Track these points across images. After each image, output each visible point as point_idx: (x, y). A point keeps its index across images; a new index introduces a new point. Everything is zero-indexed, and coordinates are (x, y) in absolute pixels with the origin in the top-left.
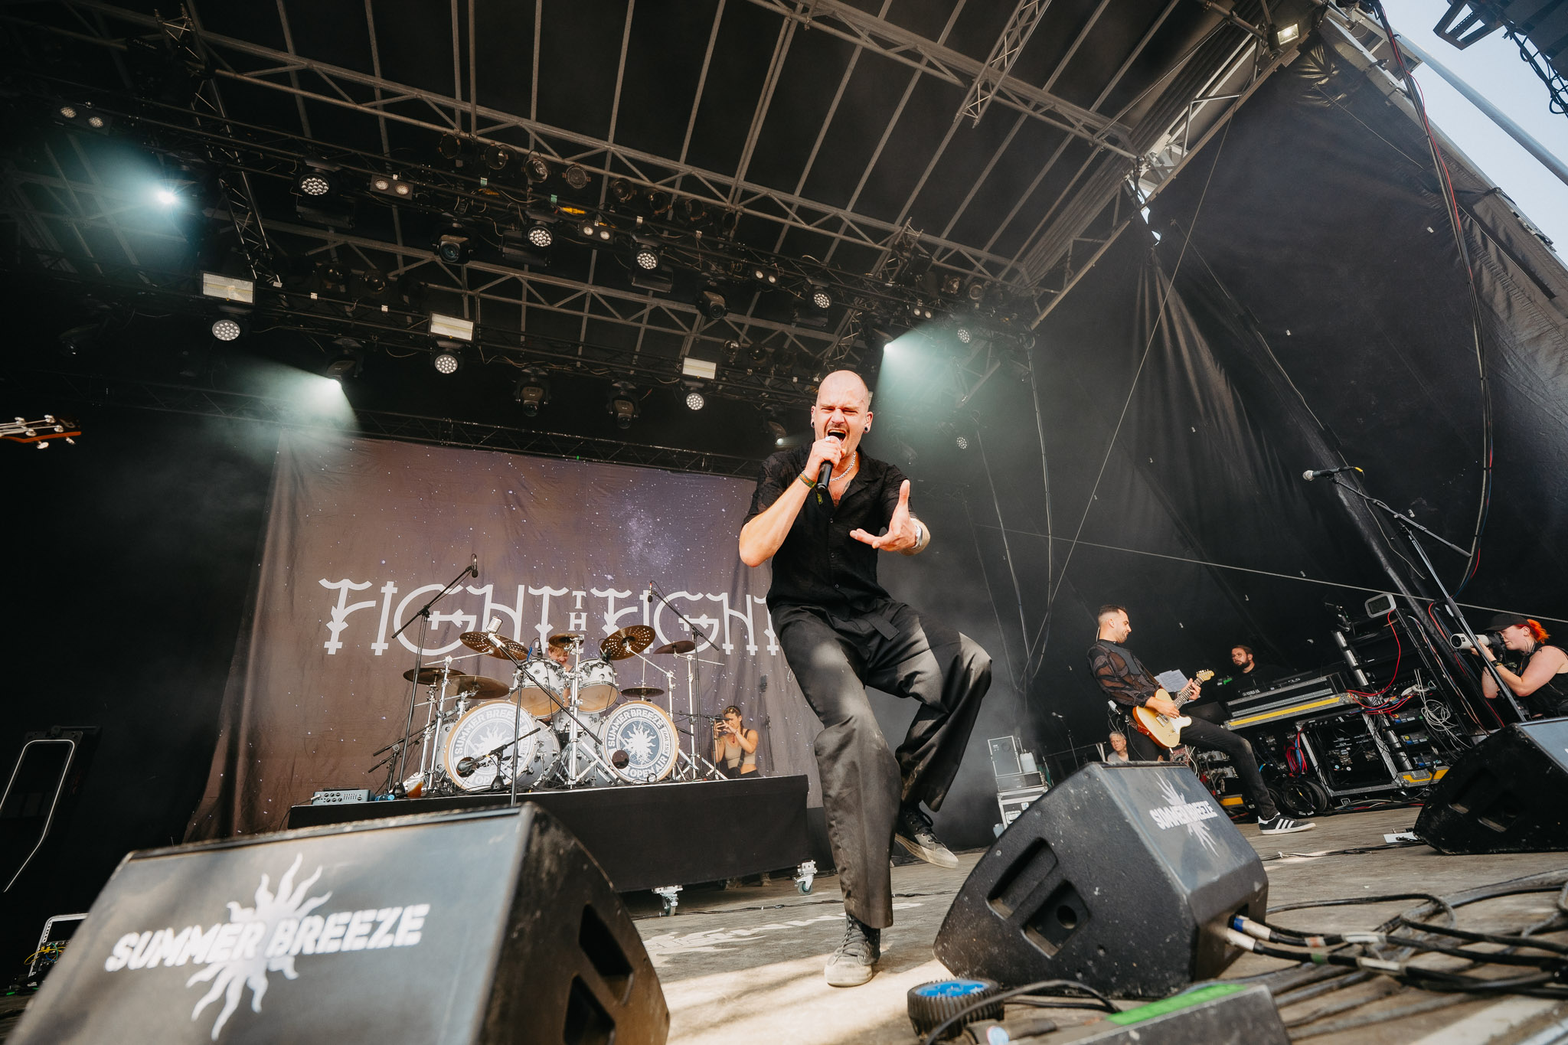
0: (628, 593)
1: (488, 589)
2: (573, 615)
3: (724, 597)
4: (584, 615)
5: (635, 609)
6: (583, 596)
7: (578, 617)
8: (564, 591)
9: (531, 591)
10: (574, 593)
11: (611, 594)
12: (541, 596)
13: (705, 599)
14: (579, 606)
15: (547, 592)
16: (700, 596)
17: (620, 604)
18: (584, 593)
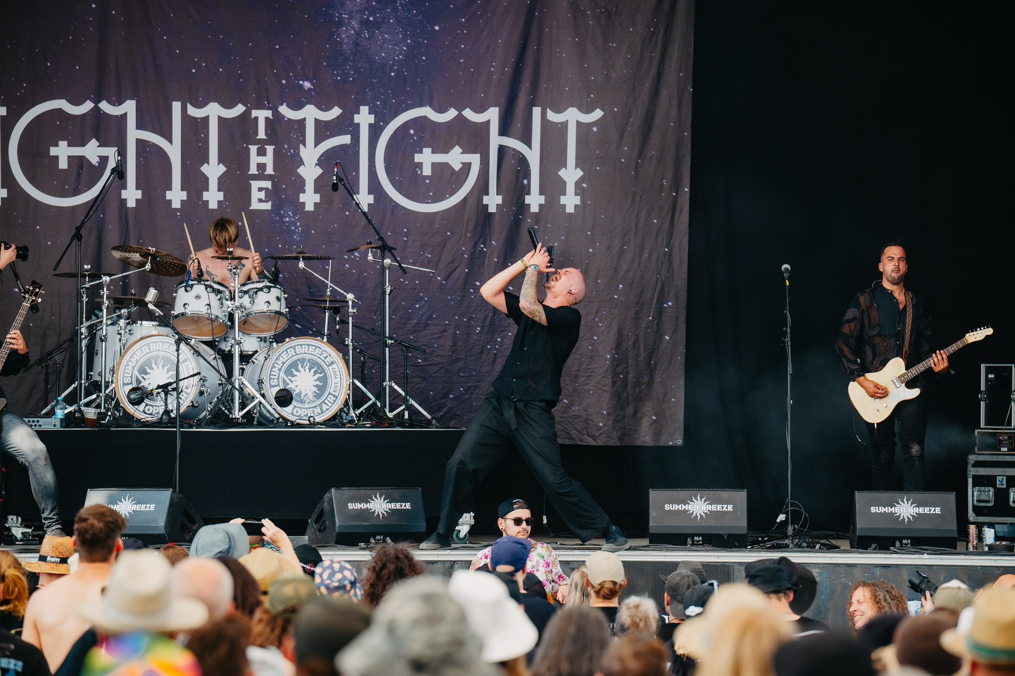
0: (336, 112)
1: (129, 107)
2: (253, 149)
3: (492, 115)
4: (270, 149)
5: (346, 139)
6: (267, 119)
7: (262, 152)
8: (240, 109)
9: (192, 111)
10: (255, 113)
11: (310, 114)
12: (206, 119)
13: (460, 118)
14: (262, 135)
15: (214, 111)
16: (452, 113)
17: (324, 130)
18: (269, 114)
